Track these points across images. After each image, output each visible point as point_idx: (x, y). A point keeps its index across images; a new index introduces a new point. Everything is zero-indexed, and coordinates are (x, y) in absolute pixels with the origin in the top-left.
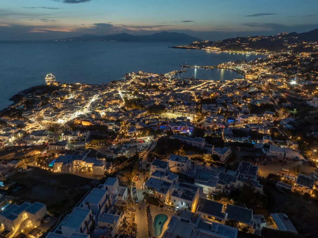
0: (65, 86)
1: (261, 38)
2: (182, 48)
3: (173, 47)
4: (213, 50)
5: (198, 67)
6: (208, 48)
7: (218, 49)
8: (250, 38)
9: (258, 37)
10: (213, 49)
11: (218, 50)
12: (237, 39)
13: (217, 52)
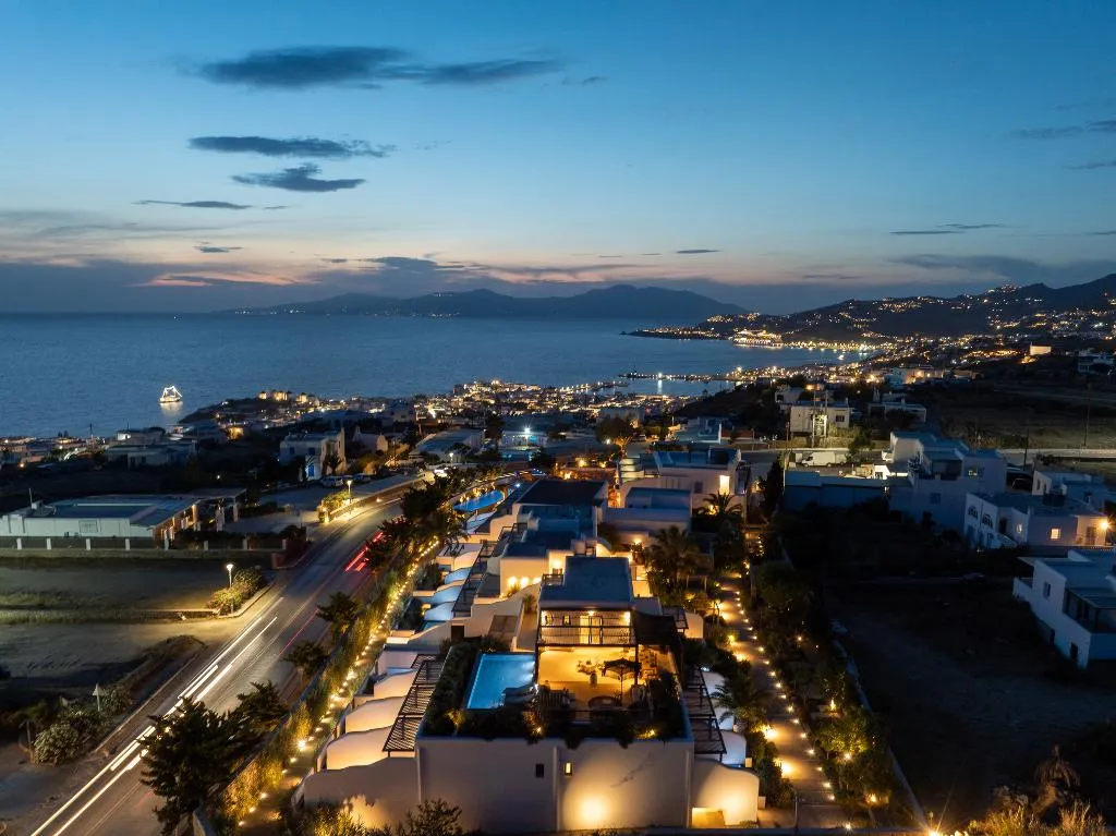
0: (304, 399)
1: (924, 303)
2: (663, 335)
3: (634, 334)
4: (757, 341)
5: (668, 377)
6: (744, 336)
7: (774, 336)
8: (885, 302)
9: (915, 299)
10: (757, 338)
11: (772, 340)
12: (844, 306)
13: (769, 344)
